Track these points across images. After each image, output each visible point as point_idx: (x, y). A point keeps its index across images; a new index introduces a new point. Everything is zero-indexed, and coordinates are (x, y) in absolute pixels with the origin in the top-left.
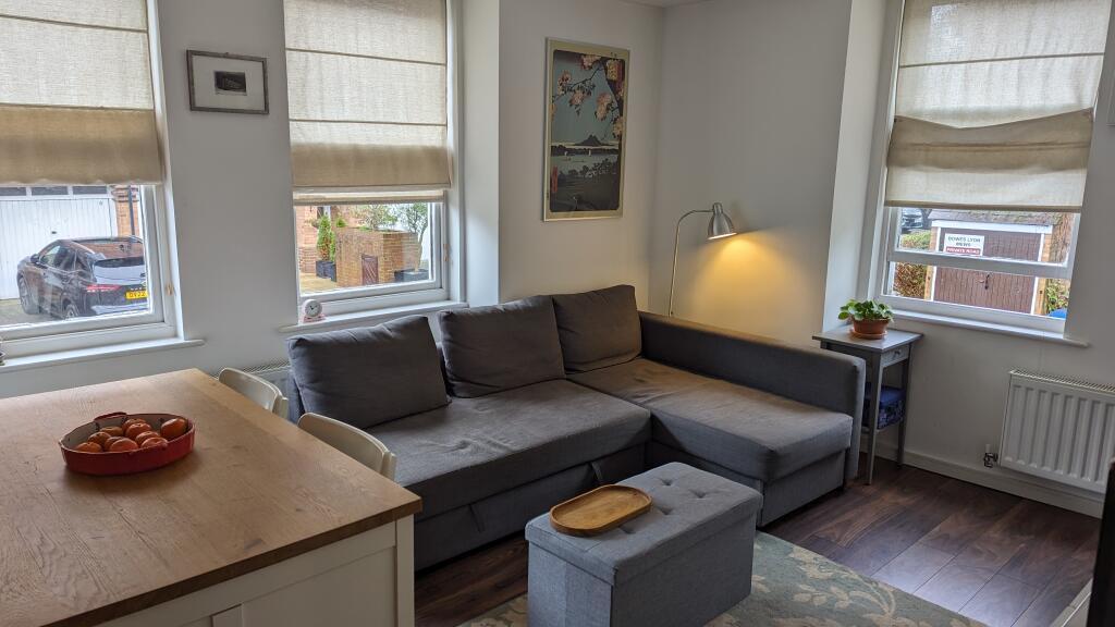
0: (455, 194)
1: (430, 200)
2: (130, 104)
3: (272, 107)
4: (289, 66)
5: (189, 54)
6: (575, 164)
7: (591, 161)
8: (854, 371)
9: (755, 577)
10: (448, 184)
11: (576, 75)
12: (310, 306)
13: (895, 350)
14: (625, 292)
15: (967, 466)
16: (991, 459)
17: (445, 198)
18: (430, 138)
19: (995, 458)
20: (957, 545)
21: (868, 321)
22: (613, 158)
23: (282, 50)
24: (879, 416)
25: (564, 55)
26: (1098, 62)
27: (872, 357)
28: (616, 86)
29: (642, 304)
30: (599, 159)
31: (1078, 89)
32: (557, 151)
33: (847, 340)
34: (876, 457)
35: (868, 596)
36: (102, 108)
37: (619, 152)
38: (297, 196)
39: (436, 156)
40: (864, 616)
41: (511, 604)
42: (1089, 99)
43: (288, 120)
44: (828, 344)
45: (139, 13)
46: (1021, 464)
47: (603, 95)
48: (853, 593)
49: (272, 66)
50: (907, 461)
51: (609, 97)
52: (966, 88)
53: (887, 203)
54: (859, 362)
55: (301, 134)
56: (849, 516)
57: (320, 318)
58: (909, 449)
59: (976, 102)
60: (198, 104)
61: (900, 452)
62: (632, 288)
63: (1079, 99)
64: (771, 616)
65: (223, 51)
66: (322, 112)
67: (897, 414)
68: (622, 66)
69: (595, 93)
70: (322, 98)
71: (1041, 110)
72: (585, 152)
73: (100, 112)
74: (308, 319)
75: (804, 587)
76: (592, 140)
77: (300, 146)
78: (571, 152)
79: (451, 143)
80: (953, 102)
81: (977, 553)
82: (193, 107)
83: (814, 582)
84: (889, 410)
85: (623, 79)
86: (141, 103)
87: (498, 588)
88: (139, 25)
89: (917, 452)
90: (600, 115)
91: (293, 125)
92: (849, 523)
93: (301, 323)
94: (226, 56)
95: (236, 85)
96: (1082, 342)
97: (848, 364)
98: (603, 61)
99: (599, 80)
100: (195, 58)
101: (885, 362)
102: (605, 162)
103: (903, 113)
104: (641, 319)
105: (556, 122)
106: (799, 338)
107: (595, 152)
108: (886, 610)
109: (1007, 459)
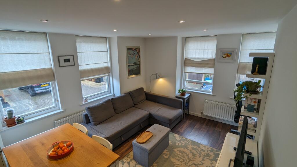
0: (111, 74)
1: (106, 76)
2: (47, 67)
3: (75, 64)
4: (78, 56)
5: (58, 57)
6: (132, 67)
7: (135, 67)
8: (182, 102)
9: (170, 141)
10: (109, 73)
11: (131, 52)
12: (85, 99)
13: (187, 97)
14: (142, 89)
15: (198, 114)
16: (202, 113)
17: (109, 75)
18: (105, 65)
19: (203, 113)
20: (199, 129)
21: (183, 93)
22: (139, 66)
23: (76, 53)
24: (185, 108)
25: (129, 49)
26: (215, 51)
27: (184, 99)
28: (138, 53)
29: (145, 90)
30: (136, 66)
31: (212, 55)
32: (129, 66)
33: (179, 96)
34: (185, 114)
35: (187, 142)
36: (41, 69)
37: (139, 64)
38: (81, 79)
39: (107, 68)
40: (187, 146)
41: (129, 154)
42: (214, 57)
43: (78, 66)
44: (177, 97)
45: (47, 50)
46: (207, 114)
47: (136, 55)
48: (185, 142)
49: (74, 56)
50: (189, 114)
51: (137, 55)
52: (196, 54)
53: (184, 72)
54: (182, 100)
55: (81, 68)
56: (182, 126)
57: (87, 101)
58: (190, 112)
59: (197, 56)
60: (61, 65)
61: (188, 113)
62: (143, 88)
63: (213, 57)
64: (173, 149)
65: (65, 55)
66: (85, 63)
67: (188, 107)
68: (139, 49)
69: (135, 55)
70: (85, 61)
71: (207, 58)
72: (134, 65)
73: (41, 70)
74: (85, 102)
75: (177, 142)
76: (135, 63)
77: (81, 70)
78: (131, 65)
79: (109, 65)
80: (194, 56)
81: (202, 131)
82: (60, 66)
83: (179, 141)
84: (187, 107)
85: (139, 51)
86: (50, 67)
87: (127, 150)
88: (48, 52)
89: (191, 112)
90: (136, 58)
91: (79, 66)
92: (182, 127)
93: (84, 103)
94: (66, 56)
95: (68, 61)
96: (214, 95)
97: (181, 101)
98: (136, 49)
99: (136, 52)
100: (60, 57)
101: (186, 100)
102: (137, 66)
103: (186, 58)
104: (145, 93)
105: (128, 60)
106: (172, 96)
107: (135, 65)
108: (190, 144)
109: (205, 113)
